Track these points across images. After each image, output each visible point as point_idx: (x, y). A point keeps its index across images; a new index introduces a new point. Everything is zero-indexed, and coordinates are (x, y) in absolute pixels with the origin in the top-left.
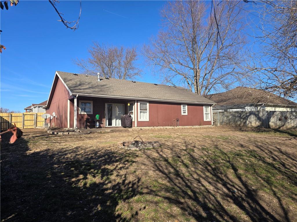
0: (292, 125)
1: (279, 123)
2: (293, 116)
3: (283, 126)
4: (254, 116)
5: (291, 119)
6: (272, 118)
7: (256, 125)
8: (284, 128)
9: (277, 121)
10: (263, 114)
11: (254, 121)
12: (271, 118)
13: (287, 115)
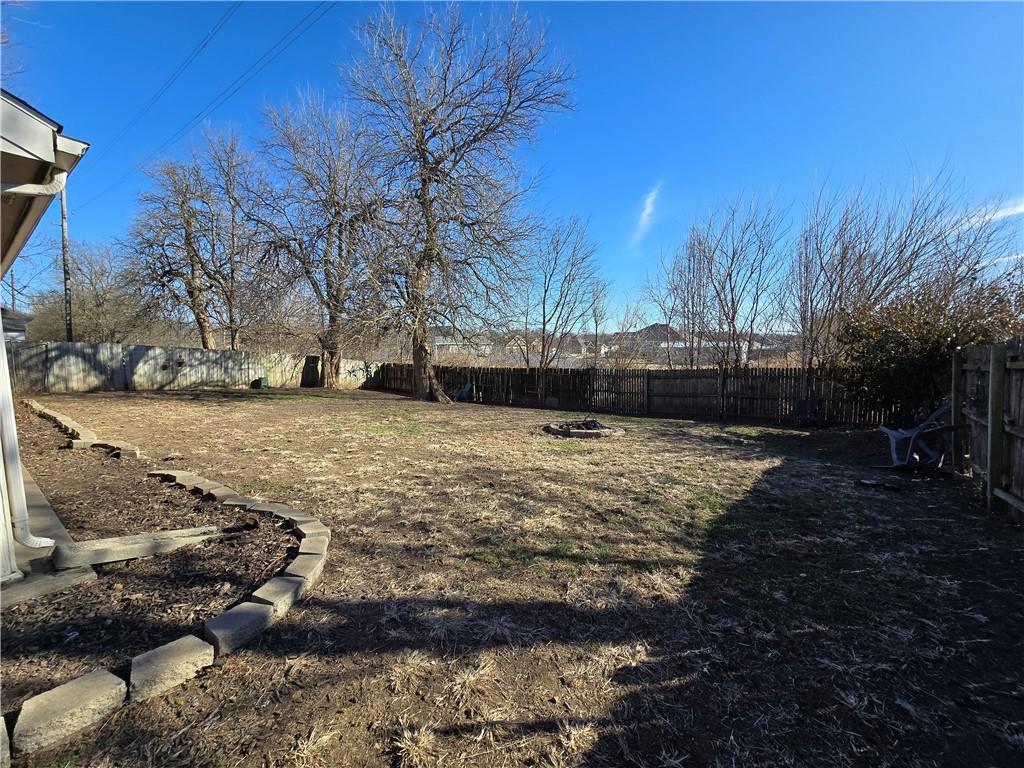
0: (193, 379)
1: (159, 377)
2: (197, 359)
3: (172, 381)
4: (80, 359)
5: (191, 366)
6: (141, 364)
7: (86, 385)
8: (174, 386)
9: (155, 372)
10: (111, 353)
11: (81, 375)
12: (137, 363)
13: (183, 357)
